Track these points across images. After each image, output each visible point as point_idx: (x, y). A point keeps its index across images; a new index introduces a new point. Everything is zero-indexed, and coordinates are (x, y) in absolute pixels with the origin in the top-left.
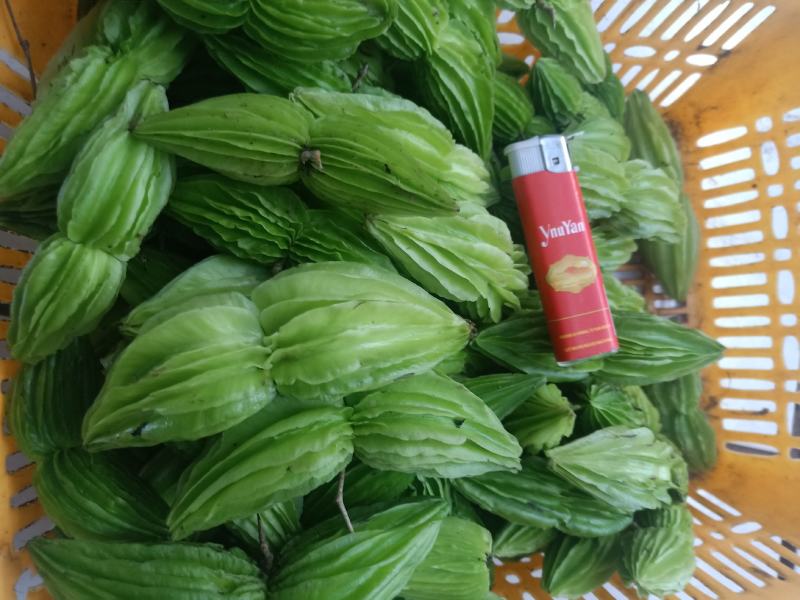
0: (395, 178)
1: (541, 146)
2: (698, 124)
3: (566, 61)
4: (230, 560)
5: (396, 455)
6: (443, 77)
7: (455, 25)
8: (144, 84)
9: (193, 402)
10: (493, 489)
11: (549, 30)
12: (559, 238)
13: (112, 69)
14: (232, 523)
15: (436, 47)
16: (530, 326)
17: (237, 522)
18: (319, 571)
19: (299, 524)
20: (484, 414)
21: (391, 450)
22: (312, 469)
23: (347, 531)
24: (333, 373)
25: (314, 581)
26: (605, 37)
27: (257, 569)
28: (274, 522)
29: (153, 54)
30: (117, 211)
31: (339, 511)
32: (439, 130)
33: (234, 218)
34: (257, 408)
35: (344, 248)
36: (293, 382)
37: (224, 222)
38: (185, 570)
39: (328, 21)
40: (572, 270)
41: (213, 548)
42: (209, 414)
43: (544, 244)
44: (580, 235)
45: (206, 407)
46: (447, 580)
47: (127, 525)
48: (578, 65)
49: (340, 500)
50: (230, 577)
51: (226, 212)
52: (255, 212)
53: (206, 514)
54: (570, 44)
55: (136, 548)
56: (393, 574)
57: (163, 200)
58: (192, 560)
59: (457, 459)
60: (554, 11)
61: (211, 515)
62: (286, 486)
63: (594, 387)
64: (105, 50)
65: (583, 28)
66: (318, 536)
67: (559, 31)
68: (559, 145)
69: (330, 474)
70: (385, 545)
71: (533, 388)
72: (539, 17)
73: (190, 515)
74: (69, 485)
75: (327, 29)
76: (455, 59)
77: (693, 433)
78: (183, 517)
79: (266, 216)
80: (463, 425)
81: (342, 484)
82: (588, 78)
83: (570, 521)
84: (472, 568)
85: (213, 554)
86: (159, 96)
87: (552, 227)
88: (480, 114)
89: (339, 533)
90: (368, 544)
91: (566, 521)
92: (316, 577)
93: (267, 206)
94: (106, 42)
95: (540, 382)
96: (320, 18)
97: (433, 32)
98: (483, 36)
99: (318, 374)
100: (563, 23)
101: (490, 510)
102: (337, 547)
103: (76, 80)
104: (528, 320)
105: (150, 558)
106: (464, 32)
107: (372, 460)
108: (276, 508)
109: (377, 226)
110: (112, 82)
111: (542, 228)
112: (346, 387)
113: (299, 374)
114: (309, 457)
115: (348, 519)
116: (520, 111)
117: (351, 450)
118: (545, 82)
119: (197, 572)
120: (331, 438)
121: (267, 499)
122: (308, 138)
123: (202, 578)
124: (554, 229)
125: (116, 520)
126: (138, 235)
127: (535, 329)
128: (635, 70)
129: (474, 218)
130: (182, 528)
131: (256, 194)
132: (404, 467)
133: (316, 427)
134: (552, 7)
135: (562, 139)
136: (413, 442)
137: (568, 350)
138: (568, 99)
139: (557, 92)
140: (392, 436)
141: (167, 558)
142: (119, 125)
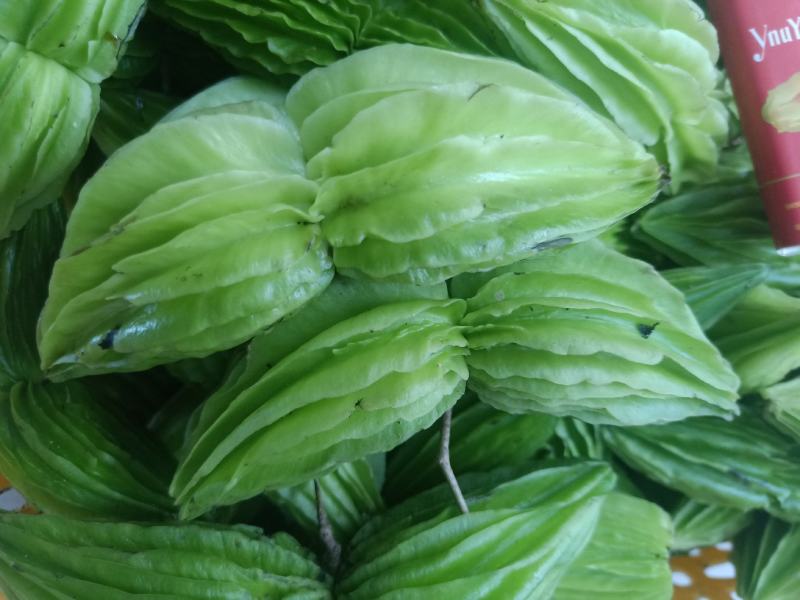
4: (271, 553)
5: (544, 382)
9: (184, 279)
10: (674, 450)
14: (276, 494)
17: (284, 492)
18: (413, 575)
19: (380, 500)
20: (683, 319)
21: (535, 373)
22: (399, 404)
23: (457, 511)
24: (436, 223)
25: (407, 591)
27: (316, 568)
28: (340, 494)
31: (444, 479)
34: (301, 297)
36: (361, 239)
38: (201, 567)
41: (246, 534)
42: (216, 300)
43: (757, 58)
45: (206, 287)
46: (609, 588)
47: (117, 495)
49: (445, 460)
50: (272, 580)
53: (228, 479)
55: (127, 530)
56: (535, 581)
58: (214, 553)
59: (646, 391)
61: (234, 481)
62: (355, 434)
66: (410, 518)
69: (430, 415)
70: (519, 534)
71: (746, 287)
73: (203, 480)
74: (30, 433)
78: (193, 483)
80: (654, 335)
81: (447, 435)
83: (787, 500)
84: (648, 569)
85: (245, 542)
89: (445, 513)
90: (493, 533)
91: (781, 499)
92: (409, 586)
95: (757, 278)
99: (407, 223)
101: (666, 481)
102: (442, 535)
105: (148, 547)
107: (500, 393)
108: (341, 472)
111: (753, 31)
112: (457, 255)
113: (370, 225)
114: (394, 382)
115: (458, 491)
117: (465, 375)
119: (220, 570)
120: (431, 349)
121: (326, 456)
123: (227, 581)
124: (775, 32)
125: (101, 487)
126: (110, 37)
130: (192, 501)
132: (555, 406)
133: (404, 334)
136: (573, 359)
140: (538, 347)
141: (174, 548)
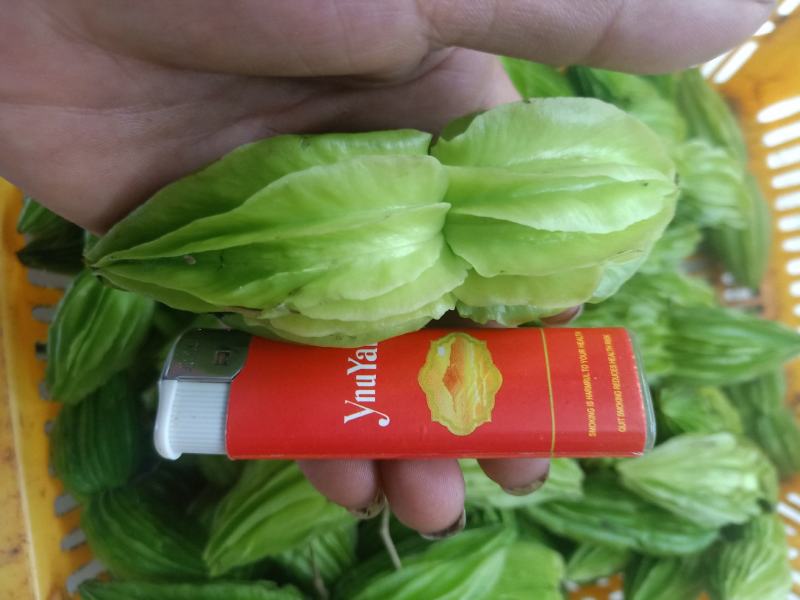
2: (757, 97)
14: (281, 558)
17: (288, 557)
19: (354, 557)
28: (327, 555)
41: (264, 586)
47: (175, 565)
53: (244, 549)
61: (249, 550)
70: (445, 579)
77: (779, 433)
83: (649, 540)
84: (543, 597)
85: (265, 593)
91: (644, 540)
101: (559, 531)
108: (327, 540)
130: (219, 563)
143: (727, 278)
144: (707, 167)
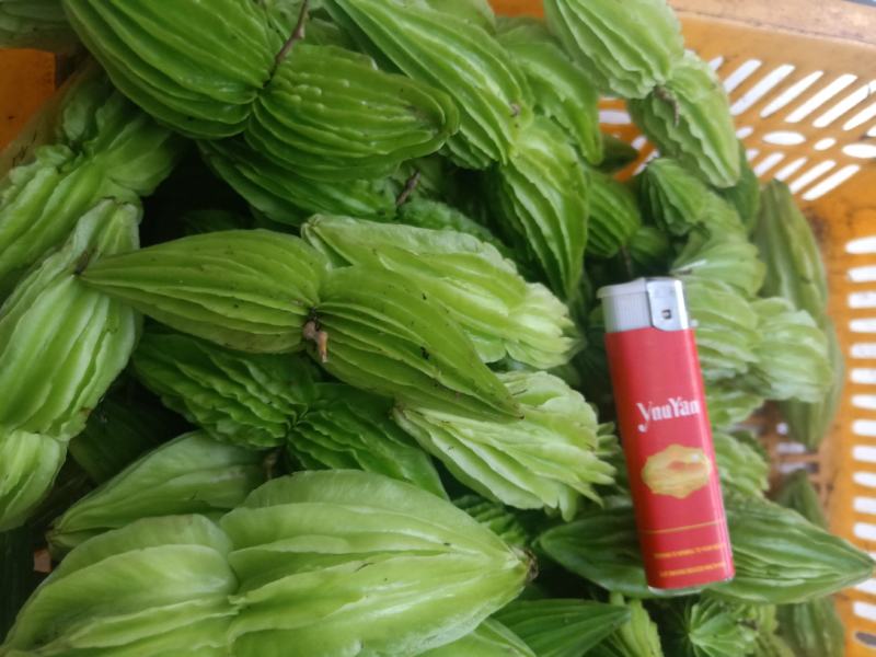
0: (433, 367)
1: (647, 294)
2: (849, 224)
3: (689, 163)
6: (521, 195)
7: (540, 124)
8: (106, 204)
11: (669, 126)
12: (664, 421)
13: (64, 184)
15: (514, 155)
16: (616, 528)
26: (740, 120)
29: (129, 156)
30: (47, 388)
32: (506, 277)
33: (212, 392)
35: (361, 443)
37: (199, 399)
39: (359, 133)
40: (678, 466)
43: (642, 428)
44: (692, 418)
48: (703, 166)
51: (203, 384)
52: (242, 387)
54: (697, 142)
57: (121, 361)
60: (678, 104)
63: (695, 609)
64: (61, 152)
65: (714, 123)
67: (683, 127)
68: (672, 292)
71: (612, 626)
72: (656, 108)
75: (358, 145)
76: (538, 172)
77: (817, 627)
79: (256, 395)
82: (715, 181)
86: (126, 220)
87: (654, 406)
88: (567, 241)
93: (261, 379)
94: (66, 140)
96: (349, 130)
97: (509, 139)
98: (580, 129)
100: (689, 118)
103: (13, 199)
104: (611, 519)
106: (553, 134)
109: (408, 417)
110: (62, 201)
111: (640, 406)
116: (623, 223)
118: (658, 188)
122: (318, 300)
124: (658, 409)
126: (83, 409)
127: (621, 535)
128: (775, 158)
129: (548, 404)
131: (246, 362)
134: (675, 97)
135: (678, 285)
137: (665, 574)
138: (688, 207)
139: (674, 200)
142: (63, 265)
143: (782, 428)
144: (784, 335)
